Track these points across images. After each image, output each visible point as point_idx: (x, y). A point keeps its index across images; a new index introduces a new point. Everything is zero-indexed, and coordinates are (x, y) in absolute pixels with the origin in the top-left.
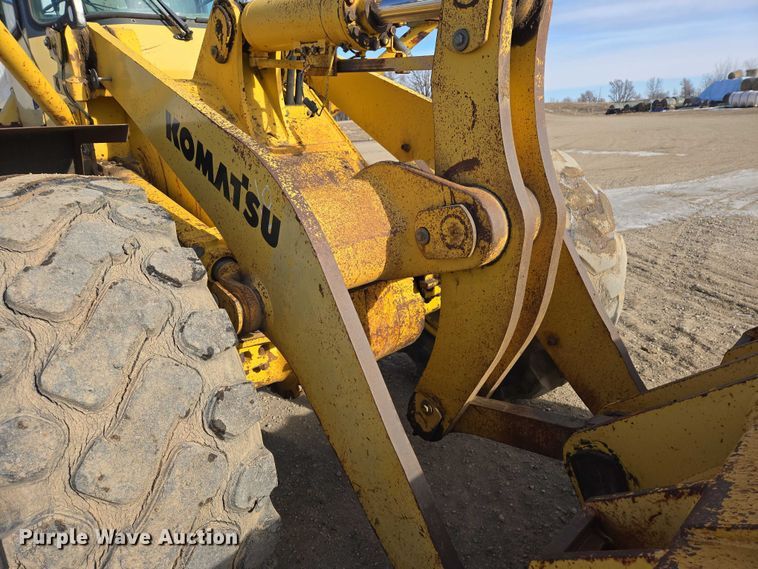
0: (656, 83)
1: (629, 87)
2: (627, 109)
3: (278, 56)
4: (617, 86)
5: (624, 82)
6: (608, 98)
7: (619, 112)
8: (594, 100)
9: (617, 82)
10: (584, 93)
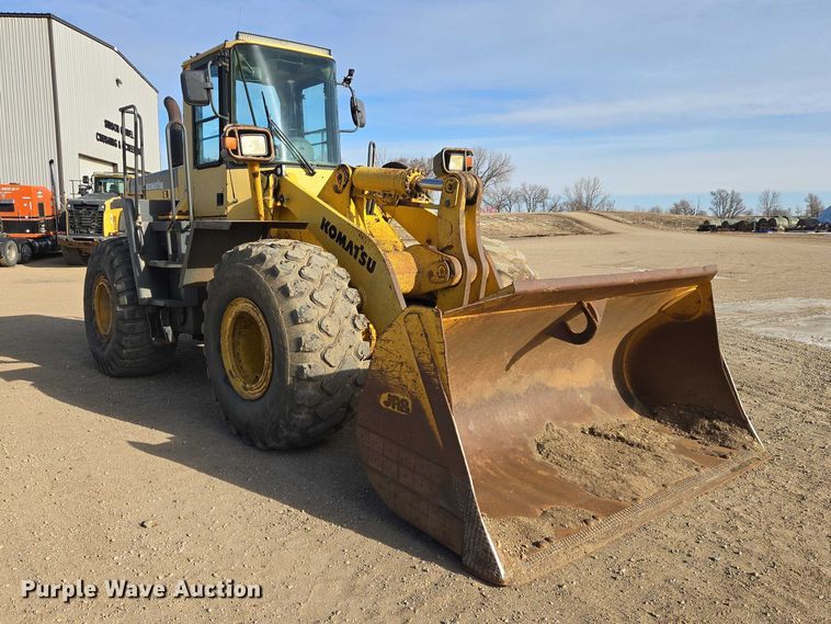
0: (771, 196)
1: (735, 199)
2: (725, 227)
4: (720, 198)
5: (730, 192)
6: (708, 209)
7: (714, 229)
8: (692, 212)
9: (720, 192)
10: (678, 202)
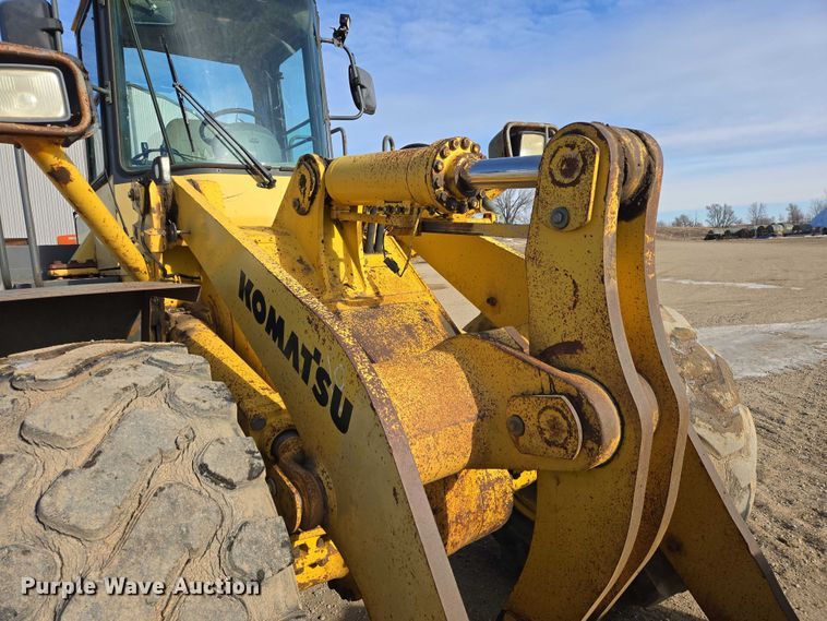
0: (758, 208)
1: (728, 212)
2: (728, 235)
3: (360, 209)
4: (715, 211)
5: (722, 206)
6: (705, 222)
7: (719, 237)
8: (690, 224)
9: (714, 206)
10: (679, 217)
